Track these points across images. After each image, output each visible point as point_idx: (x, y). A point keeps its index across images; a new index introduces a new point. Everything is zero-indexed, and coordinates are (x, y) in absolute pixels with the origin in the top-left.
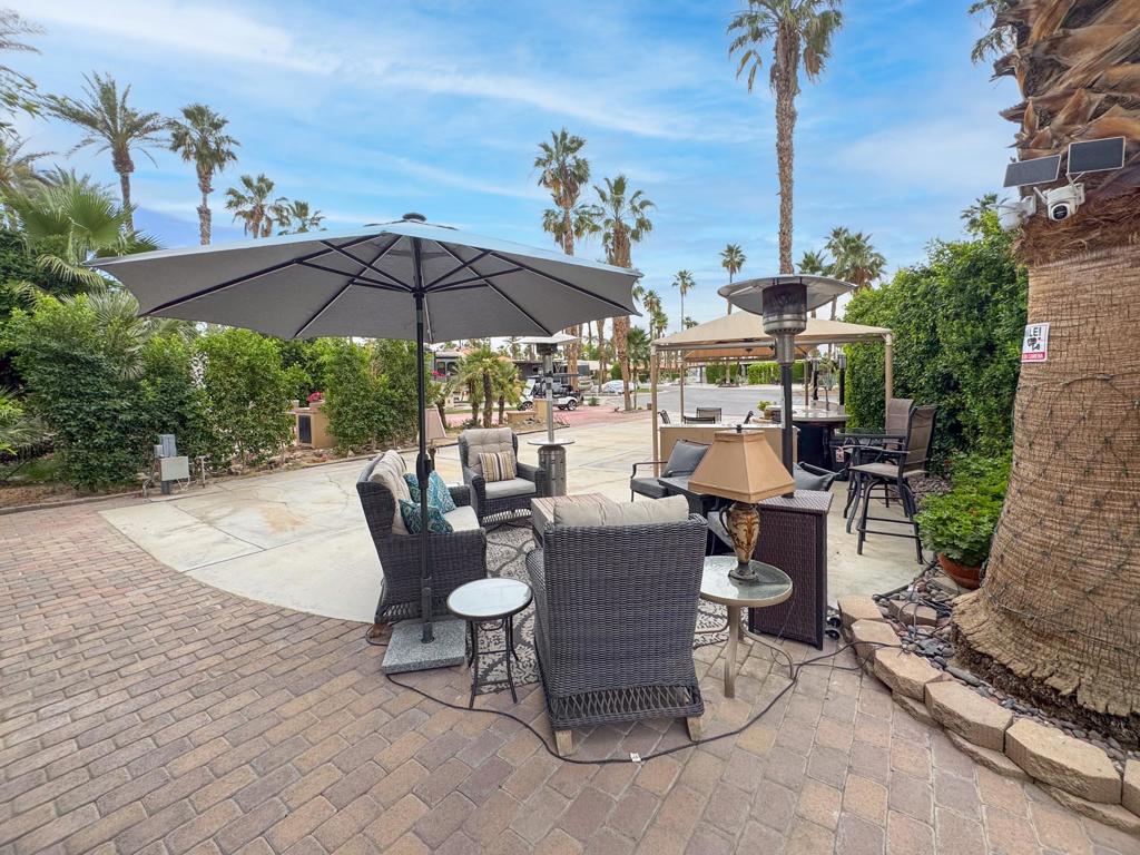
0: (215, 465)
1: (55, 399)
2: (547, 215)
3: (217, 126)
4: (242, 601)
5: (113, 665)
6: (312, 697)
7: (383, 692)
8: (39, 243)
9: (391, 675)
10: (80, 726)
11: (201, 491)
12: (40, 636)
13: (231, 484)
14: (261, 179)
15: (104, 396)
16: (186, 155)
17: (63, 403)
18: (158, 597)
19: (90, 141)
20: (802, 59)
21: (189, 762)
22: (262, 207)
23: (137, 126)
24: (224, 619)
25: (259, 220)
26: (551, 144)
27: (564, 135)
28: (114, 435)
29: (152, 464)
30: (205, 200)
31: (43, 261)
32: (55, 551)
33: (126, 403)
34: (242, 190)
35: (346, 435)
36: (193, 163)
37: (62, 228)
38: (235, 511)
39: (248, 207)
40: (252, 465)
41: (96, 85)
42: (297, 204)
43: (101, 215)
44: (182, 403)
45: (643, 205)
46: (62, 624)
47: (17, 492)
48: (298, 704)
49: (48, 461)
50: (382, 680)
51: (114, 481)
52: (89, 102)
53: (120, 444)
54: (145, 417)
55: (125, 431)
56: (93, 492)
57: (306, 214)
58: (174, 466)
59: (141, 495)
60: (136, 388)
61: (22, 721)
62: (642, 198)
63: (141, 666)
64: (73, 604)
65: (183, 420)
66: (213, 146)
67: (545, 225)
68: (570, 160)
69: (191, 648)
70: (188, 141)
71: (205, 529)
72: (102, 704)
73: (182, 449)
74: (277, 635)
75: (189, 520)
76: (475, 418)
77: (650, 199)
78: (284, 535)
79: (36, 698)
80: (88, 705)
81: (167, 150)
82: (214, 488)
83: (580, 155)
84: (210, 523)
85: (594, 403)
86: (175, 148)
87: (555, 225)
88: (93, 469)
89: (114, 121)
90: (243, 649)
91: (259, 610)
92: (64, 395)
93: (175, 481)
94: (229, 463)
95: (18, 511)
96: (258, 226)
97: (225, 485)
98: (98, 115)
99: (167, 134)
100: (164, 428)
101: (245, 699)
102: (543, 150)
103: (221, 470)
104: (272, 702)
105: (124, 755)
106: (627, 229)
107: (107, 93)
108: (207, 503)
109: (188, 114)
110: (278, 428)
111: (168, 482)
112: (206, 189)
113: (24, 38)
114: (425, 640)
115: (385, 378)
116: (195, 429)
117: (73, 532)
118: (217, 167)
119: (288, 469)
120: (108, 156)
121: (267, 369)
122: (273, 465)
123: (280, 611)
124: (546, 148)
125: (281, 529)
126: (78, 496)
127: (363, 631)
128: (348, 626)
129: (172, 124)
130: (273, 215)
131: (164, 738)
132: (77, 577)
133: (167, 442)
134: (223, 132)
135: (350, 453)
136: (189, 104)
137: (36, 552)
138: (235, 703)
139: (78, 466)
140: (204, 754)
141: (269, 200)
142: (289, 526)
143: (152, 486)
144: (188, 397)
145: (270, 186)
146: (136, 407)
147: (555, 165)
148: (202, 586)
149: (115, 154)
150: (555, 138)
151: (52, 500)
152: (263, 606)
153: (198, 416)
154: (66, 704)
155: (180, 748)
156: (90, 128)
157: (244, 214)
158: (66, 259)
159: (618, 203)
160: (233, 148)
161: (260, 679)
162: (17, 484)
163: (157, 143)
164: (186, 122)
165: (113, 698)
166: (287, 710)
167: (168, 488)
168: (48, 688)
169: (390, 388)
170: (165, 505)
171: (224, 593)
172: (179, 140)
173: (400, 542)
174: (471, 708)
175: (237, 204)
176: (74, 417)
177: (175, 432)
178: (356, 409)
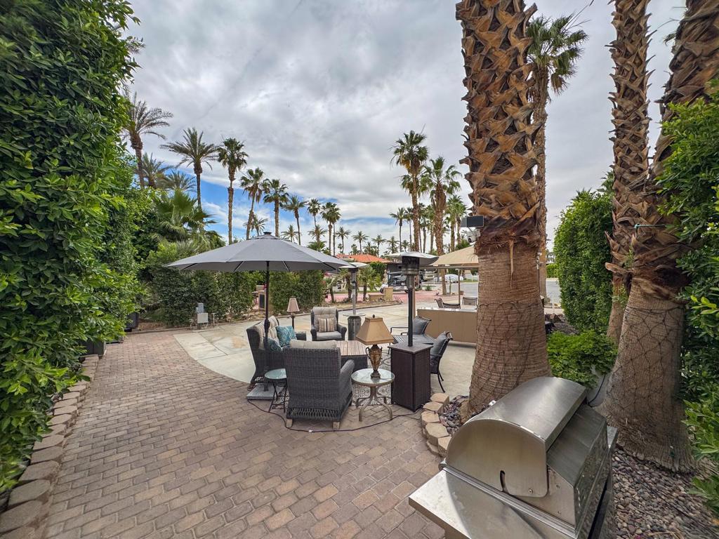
0: (220, 317)
1: (162, 286)
2: (404, 178)
3: (238, 148)
4: (212, 372)
5: (168, 387)
6: (222, 403)
7: (244, 404)
8: (162, 216)
9: (250, 400)
10: (156, 401)
11: (213, 329)
12: (149, 376)
13: (226, 327)
14: (257, 171)
15: (180, 286)
16: (224, 163)
17: (164, 288)
18: (186, 368)
19: (185, 160)
20: (550, 82)
21: (182, 413)
22: (257, 184)
23: (205, 151)
24: (205, 377)
25: (255, 191)
26: (404, 141)
27: (412, 135)
28: (181, 302)
29: (195, 315)
30: (231, 184)
31: (163, 223)
32: (157, 349)
33: (186, 289)
34: (248, 176)
35: (277, 305)
36: (227, 166)
37: (170, 209)
38: (222, 339)
39: (251, 185)
40: (236, 317)
41: (189, 135)
42: (273, 181)
43: (185, 201)
44: (207, 289)
45: (453, 173)
46: (156, 373)
47: (147, 324)
48: (217, 404)
49: (159, 312)
50: (246, 401)
51: (181, 322)
52: (185, 143)
53: (183, 306)
54: (193, 295)
55: (186, 301)
56: (173, 327)
57: (278, 186)
58: (202, 317)
59: (190, 329)
60: (191, 282)
61: (141, 398)
62: (454, 170)
63: (175, 388)
64: (160, 367)
65: (207, 296)
66: (236, 158)
67: (403, 184)
68: (415, 149)
69: (191, 385)
70: (226, 157)
71: (209, 345)
72: (162, 396)
73: (207, 310)
74: (219, 384)
75: (204, 341)
76: (350, 297)
77: (457, 170)
78: (237, 350)
79: (147, 392)
80: (159, 396)
81: (216, 161)
82: (218, 328)
83: (421, 145)
84: (212, 343)
85: (428, 289)
86: (219, 160)
87: (409, 184)
88: (173, 316)
89: (195, 151)
90: (207, 387)
91: (216, 376)
92: (164, 285)
93: (202, 324)
94: (225, 317)
95: (147, 332)
96: (254, 194)
97: (222, 327)
98: (189, 149)
99: (217, 153)
100: (200, 300)
101: (203, 400)
102: (400, 144)
103: (222, 320)
104: (209, 402)
105: (166, 409)
106: (445, 187)
107: (193, 137)
108: (213, 334)
109: (226, 144)
110: (247, 301)
111: (200, 324)
112: (232, 178)
113: (163, 120)
114: (265, 391)
115: (298, 277)
116: (213, 301)
117: (163, 342)
118: (237, 168)
119: (250, 320)
120: (192, 166)
121: (243, 274)
122: (245, 318)
123: (223, 377)
124: (401, 142)
125: (237, 347)
126: (167, 328)
127: (247, 386)
128: (243, 384)
129: (219, 149)
130: (261, 188)
131: (177, 407)
132: (162, 359)
133: (201, 305)
134: (241, 151)
135: (280, 314)
136: (227, 138)
137: (151, 348)
138: (199, 401)
139: (168, 315)
140: (187, 412)
141: (261, 181)
142: (240, 346)
143: (194, 325)
144: (210, 286)
145: (261, 174)
146: (190, 291)
147: (406, 152)
148: (201, 365)
149: (195, 165)
150: (406, 136)
151: (158, 329)
152: (219, 374)
153: (214, 295)
154: (153, 395)
155: (181, 410)
156: (186, 155)
157: (249, 189)
158: (170, 222)
159: (438, 174)
160: (245, 158)
161: (209, 396)
162: (147, 321)
163: (212, 158)
164: (225, 148)
165: (166, 395)
166: (213, 405)
167: (200, 326)
168: (149, 390)
169: (301, 282)
170: (198, 334)
171: (207, 369)
172: (222, 157)
173: (261, 352)
174: (269, 412)
175: (246, 184)
176: (168, 295)
177: (204, 302)
178: (283, 292)
